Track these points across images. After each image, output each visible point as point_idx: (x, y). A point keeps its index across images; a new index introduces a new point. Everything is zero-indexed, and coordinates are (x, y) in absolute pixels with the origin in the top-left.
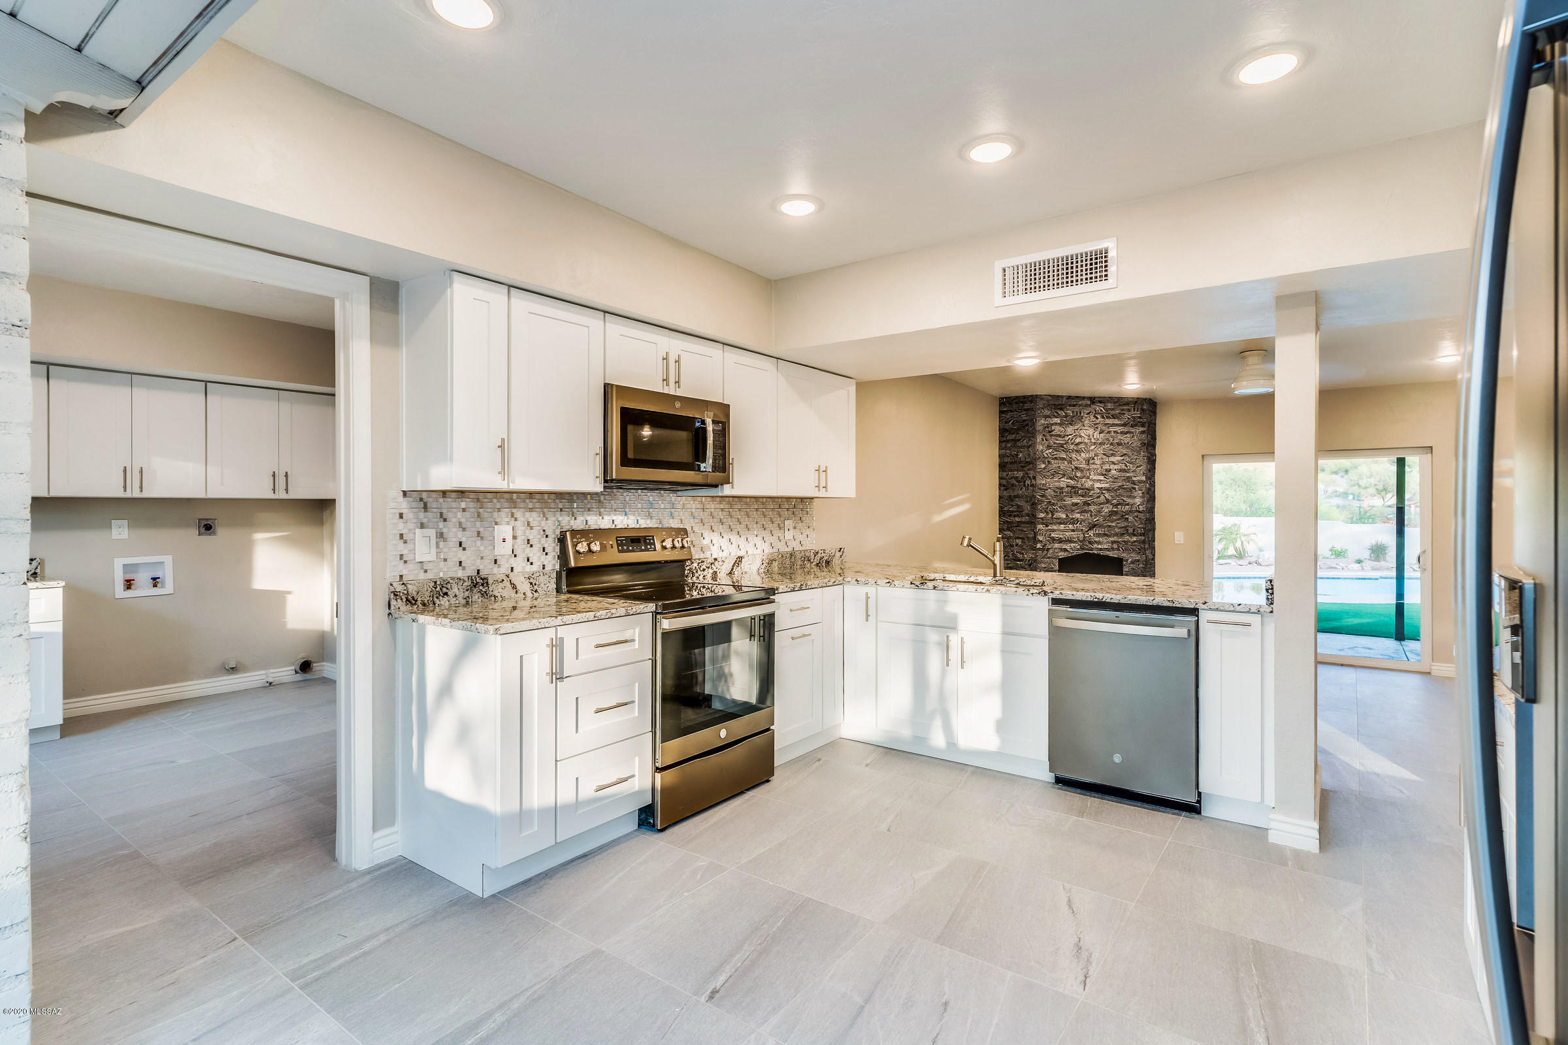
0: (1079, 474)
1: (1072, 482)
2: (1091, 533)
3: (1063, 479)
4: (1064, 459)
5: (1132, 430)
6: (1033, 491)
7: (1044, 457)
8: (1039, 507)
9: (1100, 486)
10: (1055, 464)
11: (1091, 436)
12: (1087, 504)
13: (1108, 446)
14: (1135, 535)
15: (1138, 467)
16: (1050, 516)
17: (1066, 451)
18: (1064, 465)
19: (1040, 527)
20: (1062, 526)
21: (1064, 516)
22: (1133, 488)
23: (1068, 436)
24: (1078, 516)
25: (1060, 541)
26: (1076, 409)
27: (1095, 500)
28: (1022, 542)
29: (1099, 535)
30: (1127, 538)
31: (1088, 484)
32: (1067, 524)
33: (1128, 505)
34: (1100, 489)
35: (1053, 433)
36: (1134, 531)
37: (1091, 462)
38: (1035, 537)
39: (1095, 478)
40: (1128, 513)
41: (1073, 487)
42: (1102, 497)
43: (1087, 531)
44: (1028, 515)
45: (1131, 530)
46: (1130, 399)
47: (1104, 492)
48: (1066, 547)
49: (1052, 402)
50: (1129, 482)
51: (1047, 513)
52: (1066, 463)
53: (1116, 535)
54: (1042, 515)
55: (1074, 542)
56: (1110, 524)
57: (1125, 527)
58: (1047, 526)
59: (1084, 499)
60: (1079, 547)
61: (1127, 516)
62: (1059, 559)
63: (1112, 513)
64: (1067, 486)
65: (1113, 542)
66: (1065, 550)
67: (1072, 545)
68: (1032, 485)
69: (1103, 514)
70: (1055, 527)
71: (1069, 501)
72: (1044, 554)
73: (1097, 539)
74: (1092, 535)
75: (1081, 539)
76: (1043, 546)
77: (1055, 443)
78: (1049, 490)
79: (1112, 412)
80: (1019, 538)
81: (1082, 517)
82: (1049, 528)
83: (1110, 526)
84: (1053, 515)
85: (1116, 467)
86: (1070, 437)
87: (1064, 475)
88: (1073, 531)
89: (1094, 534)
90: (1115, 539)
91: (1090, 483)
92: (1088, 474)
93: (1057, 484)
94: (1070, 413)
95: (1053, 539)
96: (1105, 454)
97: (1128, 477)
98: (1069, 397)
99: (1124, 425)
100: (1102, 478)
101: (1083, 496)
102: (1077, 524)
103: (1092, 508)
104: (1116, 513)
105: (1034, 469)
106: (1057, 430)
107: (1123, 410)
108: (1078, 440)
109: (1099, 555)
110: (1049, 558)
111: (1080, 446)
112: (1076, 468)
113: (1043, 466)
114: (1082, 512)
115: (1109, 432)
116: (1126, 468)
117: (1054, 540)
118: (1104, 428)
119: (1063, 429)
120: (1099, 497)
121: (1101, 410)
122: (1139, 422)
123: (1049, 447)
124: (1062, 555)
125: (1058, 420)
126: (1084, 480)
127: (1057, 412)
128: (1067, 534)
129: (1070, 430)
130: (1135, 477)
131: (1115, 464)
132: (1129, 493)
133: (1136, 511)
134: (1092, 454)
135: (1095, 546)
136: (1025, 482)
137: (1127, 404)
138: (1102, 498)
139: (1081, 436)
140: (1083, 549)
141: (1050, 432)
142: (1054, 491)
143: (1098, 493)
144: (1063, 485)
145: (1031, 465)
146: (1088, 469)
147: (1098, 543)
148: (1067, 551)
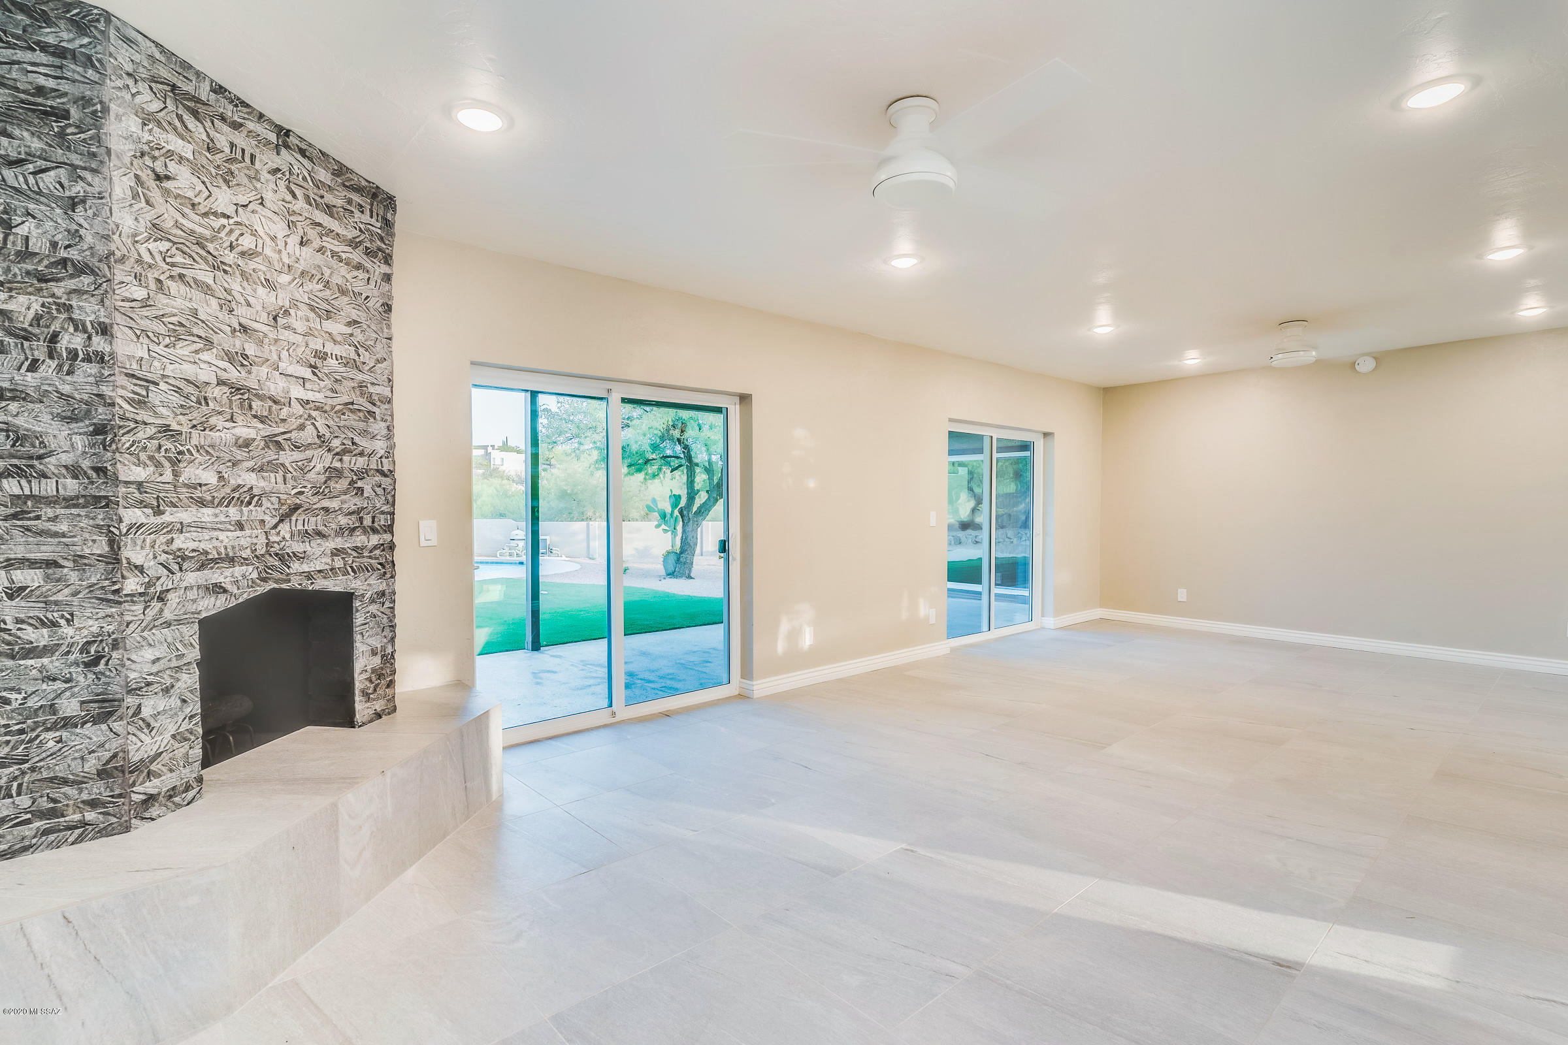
0: (251, 350)
1: (233, 374)
2: (285, 529)
3: (205, 356)
4: (206, 289)
5: (368, 264)
6: (100, 380)
7: (139, 261)
8: (126, 440)
9: (305, 398)
10: (178, 300)
11: (281, 245)
12: (273, 442)
13: (320, 286)
14: (374, 531)
15: (378, 361)
16: (168, 476)
17: (218, 266)
18: (209, 308)
19: (132, 515)
20: (205, 510)
21: (210, 478)
22: (369, 412)
23: (215, 214)
24: (251, 479)
25: (205, 562)
26: (240, 139)
27: (293, 435)
28: (47, 578)
29: (306, 535)
30: (360, 539)
31: (276, 386)
32: (220, 504)
33: (361, 454)
34: (304, 403)
35: (167, 184)
36: (373, 522)
37: (281, 321)
38: (113, 558)
39: (291, 370)
40: (362, 474)
41: (237, 389)
42: (310, 429)
43: (275, 527)
44: (74, 471)
45: (367, 521)
46: (364, 183)
47: (314, 414)
48: (221, 579)
49: (164, 73)
50: (362, 395)
51: (158, 465)
52: (214, 303)
53: (340, 532)
54: (139, 473)
55: (245, 561)
56: (326, 503)
57: (358, 511)
58: (158, 512)
59: (268, 431)
60: (255, 575)
61: (360, 484)
62: (202, 622)
63: (334, 473)
64: (221, 382)
65: (336, 552)
66: (218, 589)
67: (238, 570)
68: (100, 358)
69: (312, 476)
70: (185, 516)
71: (225, 434)
72: (151, 613)
73: (298, 547)
74: (288, 536)
75: (261, 550)
76: (149, 585)
77: (177, 225)
78: (163, 386)
79: (329, 198)
80: (33, 564)
81: (262, 484)
82: (167, 518)
83: (326, 510)
84: (176, 474)
85: (338, 350)
86: (224, 221)
87: (209, 343)
88: (240, 526)
89: (292, 536)
90: (339, 543)
91: (282, 383)
92: (275, 357)
93: (189, 370)
94: (222, 142)
95: (182, 558)
96: (312, 308)
97: (362, 385)
98: (219, 90)
99: (354, 244)
100: (307, 373)
101: (262, 420)
102: (249, 503)
103: (288, 457)
104: (338, 473)
105: (102, 290)
106: (184, 181)
107: (350, 202)
108: (247, 242)
109: (304, 592)
110: (168, 624)
111: (252, 265)
112: (244, 329)
113: (140, 293)
114: (261, 470)
115: (321, 250)
116: (356, 358)
117: (184, 558)
118: (312, 233)
119: (201, 187)
120: (302, 427)
121: (304, 179)
122: (380, 249)
123: (157, 230)
124: (211, 606)
125: (186, 150)
126: (264, 370)
127: (180, 117)
128: (222, 536)
129: (223, 199)
130: (373, 384)
131: (335, 342)
132: (362, 425)
133: (377, 471)
134: (283, 299)
135: (296, 566)
136: (54, 338)
137: (358, 189)
138: (309, 435)
139: (254, 233)
140: (264, 580)
141: (158, 178)
142: (178, 391)
143: (301, 416)
144: (206, 375)
145: (86, 280)
146: (276, 341)
147: (301, 557)
148: (225, 591)
